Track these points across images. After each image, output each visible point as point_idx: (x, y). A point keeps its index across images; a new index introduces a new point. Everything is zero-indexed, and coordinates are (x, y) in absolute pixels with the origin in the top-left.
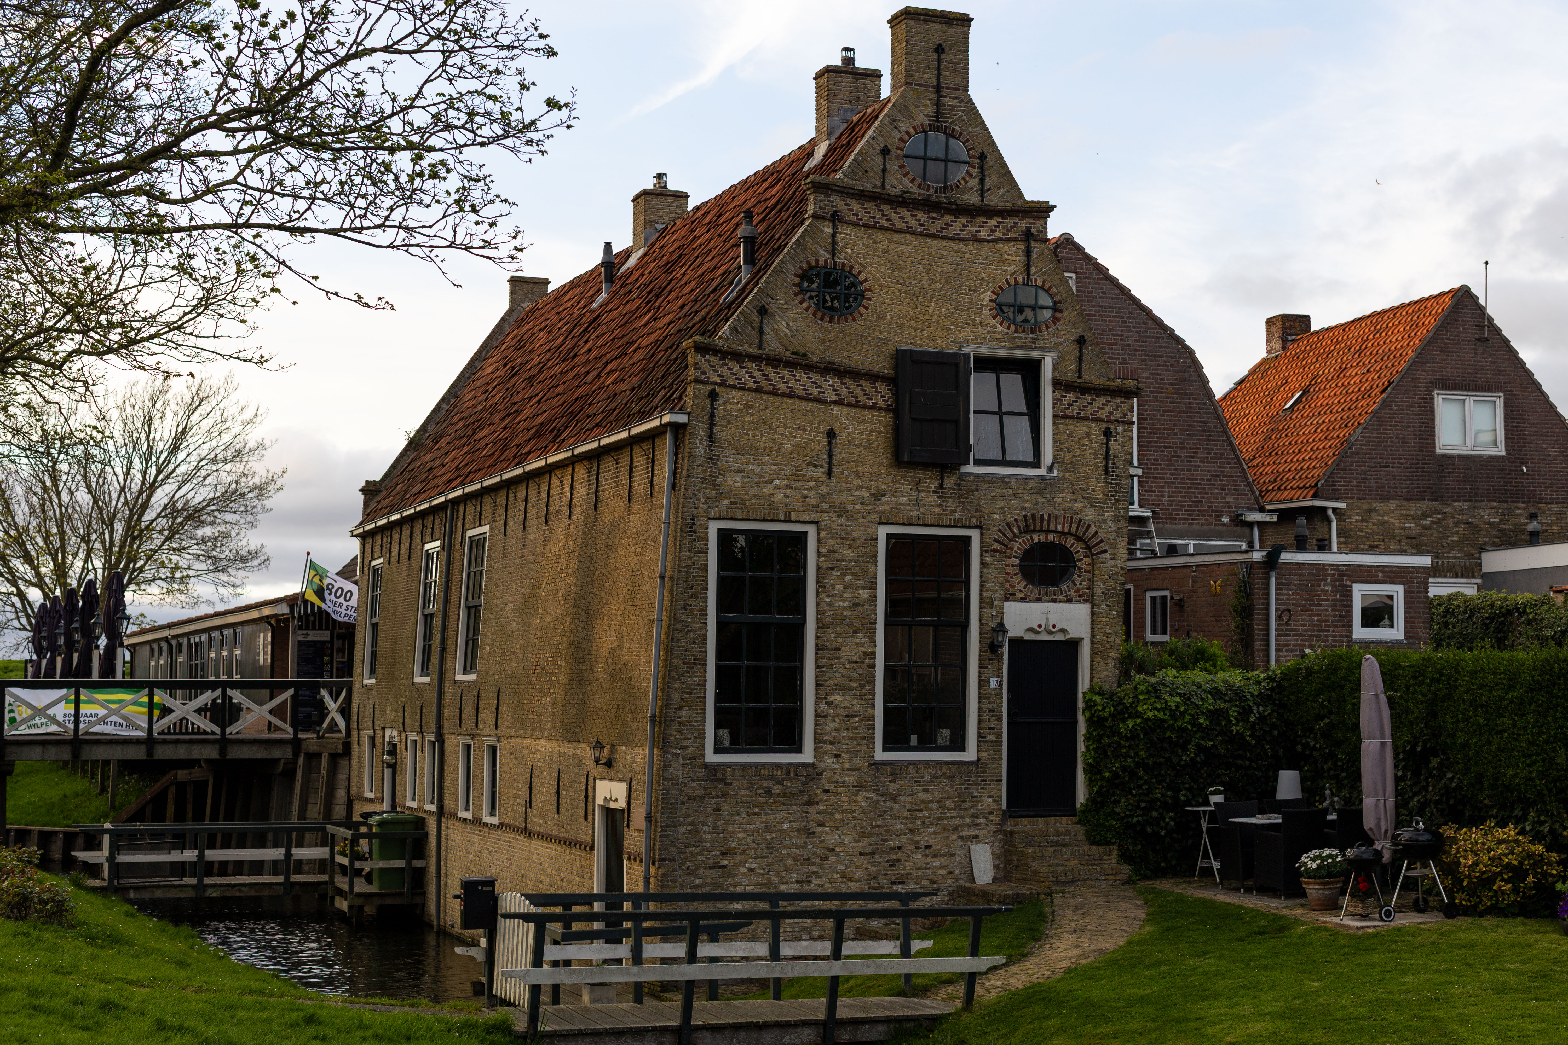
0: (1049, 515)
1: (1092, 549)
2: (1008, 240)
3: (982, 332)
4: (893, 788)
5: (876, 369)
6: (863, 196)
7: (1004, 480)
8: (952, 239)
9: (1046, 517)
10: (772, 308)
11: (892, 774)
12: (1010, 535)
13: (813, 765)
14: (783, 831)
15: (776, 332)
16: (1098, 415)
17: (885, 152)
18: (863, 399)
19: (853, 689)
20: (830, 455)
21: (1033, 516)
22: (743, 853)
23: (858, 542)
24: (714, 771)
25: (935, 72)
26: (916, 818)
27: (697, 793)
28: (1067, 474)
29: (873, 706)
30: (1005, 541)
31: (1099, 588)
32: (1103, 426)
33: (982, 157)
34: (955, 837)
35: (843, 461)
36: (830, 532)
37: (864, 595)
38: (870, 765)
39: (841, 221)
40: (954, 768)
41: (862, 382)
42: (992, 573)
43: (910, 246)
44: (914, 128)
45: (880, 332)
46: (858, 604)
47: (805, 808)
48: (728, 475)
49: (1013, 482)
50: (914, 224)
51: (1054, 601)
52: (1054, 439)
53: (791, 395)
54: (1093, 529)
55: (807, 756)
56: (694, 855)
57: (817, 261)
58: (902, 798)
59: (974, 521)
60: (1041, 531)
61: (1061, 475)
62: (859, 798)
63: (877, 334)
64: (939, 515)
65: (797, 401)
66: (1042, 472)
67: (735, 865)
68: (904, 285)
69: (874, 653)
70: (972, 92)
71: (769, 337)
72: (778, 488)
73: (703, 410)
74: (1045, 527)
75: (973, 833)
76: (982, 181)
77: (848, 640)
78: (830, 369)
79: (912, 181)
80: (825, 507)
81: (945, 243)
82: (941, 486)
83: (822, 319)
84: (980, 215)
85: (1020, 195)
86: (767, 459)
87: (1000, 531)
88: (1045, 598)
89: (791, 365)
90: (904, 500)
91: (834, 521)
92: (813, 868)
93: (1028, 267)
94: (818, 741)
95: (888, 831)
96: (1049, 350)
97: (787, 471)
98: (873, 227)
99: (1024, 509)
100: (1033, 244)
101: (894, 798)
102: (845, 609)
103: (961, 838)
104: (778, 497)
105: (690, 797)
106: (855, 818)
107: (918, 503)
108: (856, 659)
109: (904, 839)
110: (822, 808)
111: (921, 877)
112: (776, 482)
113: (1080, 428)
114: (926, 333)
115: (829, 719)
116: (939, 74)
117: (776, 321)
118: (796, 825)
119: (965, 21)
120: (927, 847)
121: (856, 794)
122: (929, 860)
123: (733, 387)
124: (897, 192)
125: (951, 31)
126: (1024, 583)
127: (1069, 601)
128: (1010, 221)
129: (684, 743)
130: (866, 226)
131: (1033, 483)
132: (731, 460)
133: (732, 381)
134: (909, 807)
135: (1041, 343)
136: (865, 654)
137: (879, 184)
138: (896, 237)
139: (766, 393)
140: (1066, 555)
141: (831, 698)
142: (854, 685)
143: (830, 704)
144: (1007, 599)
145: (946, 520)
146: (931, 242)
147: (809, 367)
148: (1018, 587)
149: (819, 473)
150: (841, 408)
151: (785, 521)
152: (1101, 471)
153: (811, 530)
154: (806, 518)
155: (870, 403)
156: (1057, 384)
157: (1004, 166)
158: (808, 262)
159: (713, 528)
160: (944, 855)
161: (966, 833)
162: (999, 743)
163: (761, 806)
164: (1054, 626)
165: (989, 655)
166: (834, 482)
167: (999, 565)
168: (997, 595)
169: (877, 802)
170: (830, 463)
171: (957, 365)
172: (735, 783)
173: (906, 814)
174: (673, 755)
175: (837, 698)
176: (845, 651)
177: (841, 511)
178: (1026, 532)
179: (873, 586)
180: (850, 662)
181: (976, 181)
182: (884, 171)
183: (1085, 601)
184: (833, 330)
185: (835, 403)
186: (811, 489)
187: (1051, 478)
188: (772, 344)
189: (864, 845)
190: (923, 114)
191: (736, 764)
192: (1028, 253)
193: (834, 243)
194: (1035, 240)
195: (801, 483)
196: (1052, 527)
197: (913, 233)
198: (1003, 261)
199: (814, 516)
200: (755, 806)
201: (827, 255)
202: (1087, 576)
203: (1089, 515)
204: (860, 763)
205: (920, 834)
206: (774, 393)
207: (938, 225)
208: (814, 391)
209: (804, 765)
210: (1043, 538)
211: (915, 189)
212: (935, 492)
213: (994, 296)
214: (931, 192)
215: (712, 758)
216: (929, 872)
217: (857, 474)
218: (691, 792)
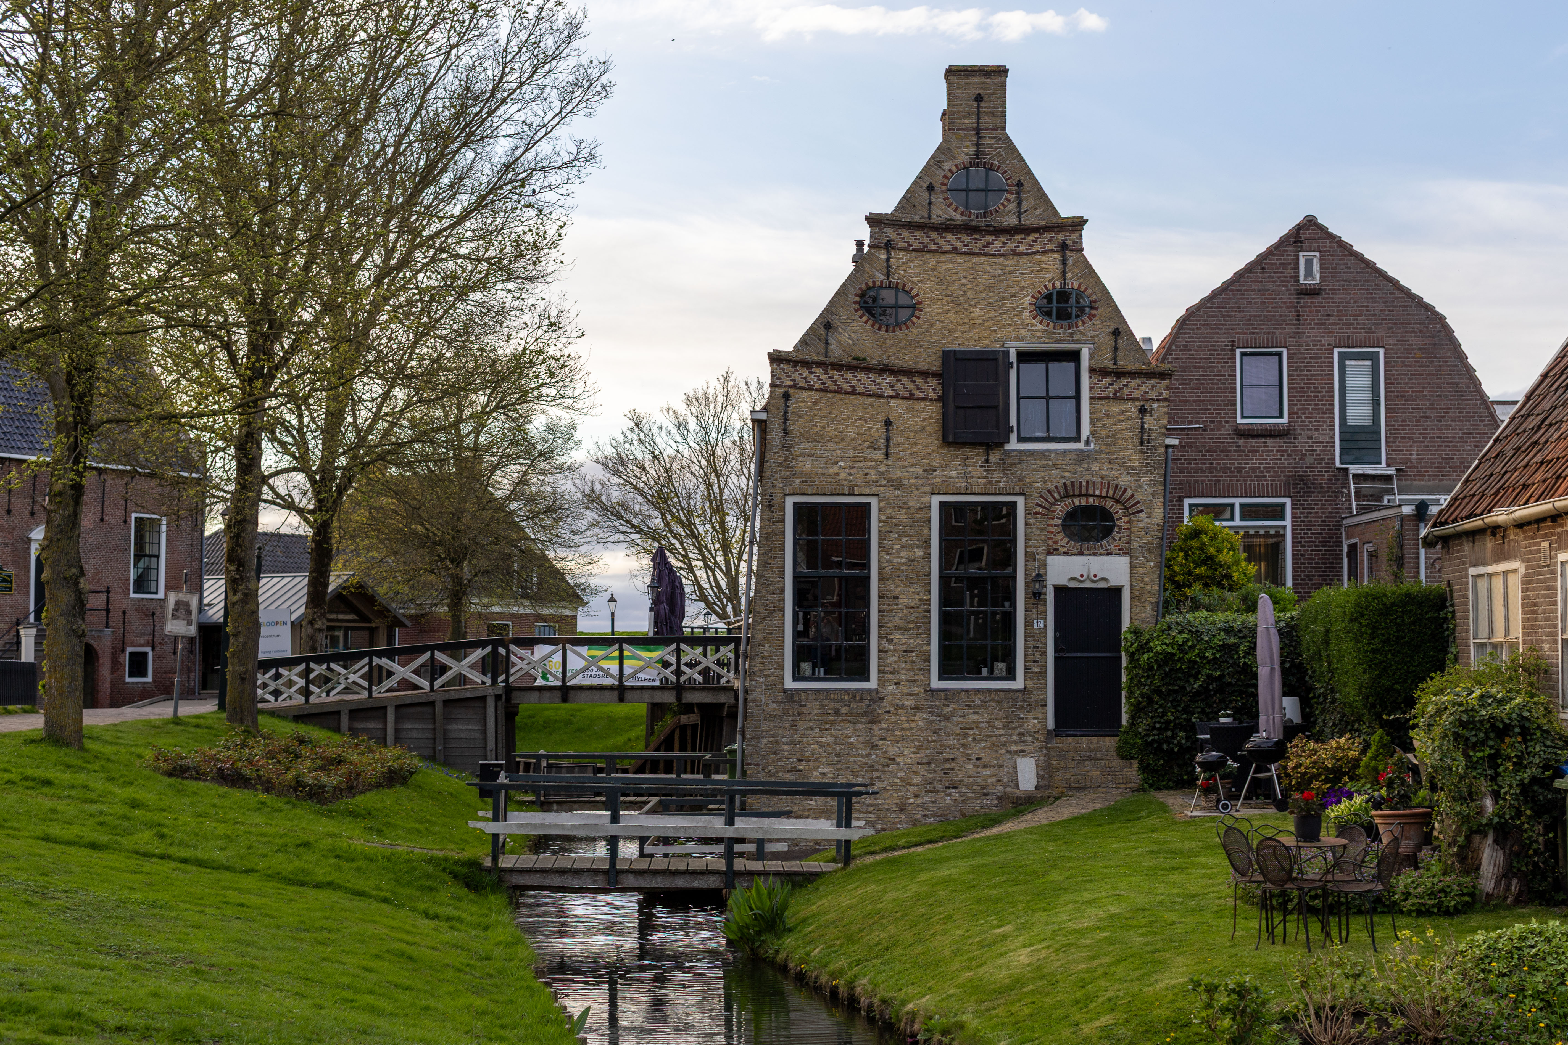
0: (1087, 482)
1: (1131, 508)
2: (1045, 252)
3: (1023, 331)
4: (946, 710)
5: (926, 367)
6: (911, 226)
7: (1045, 454)
8: (993, 255)
9: (1084, 484)
10: (836, 323)
11: (946, 699)
12: (1051, 500)
13: (877, 691)
14: (850, 743)
15: (839, 342)
16: (1133, 395)
17: (930, 188)
18: (917, 393)
19: (910, 629)
20: (888, 440)
21: (1072, 483)
22: (816, 760)
23: (912, 510)
24: (791, 695)
25: (974, 117)
26: (968, 735)
27: (777, 712)
28: (1103, 447)
29: (929, 643)
30: (1047, 505)
31: (1136, 543)
32: (1138, 404)
33: (1019, 184)
34: (1003, 751)
35: (899, 444)
36: (888, 502)
37: (919, 552)
38: (926, 691)
39: (893, 248)
40: (1002, 694)
41: (915, 379)
42: (1035, 532)
43: (955, 265)
44: (956, 166)
45: (931, 336)
46: (913, 561)
47: (869, 726)
48: (800, 459)
49: (1053, 455)
50: (959, 245)
51: (1095, 554)
52: (1090, 417)
53: (853, 393)
54: (1129, 493)
55: (872, 684)
56: (774, 761)
57: (874, 282)
58: (955, 719)
59: (1017, 489)
60: (1080, 495)
61: (1098, 447)
62: (916, 718)
63: (928, 338)
64: (985, 485)
65: (858, 397)
66: (1081, 446)
67: (809, 770)
68: (952, 296)
69: (929, 600)
70: (1009, 131)
71: (834, 347)
72: (841, 467)
73: (778, 408)
74: (1084, 492)
75: (1020, 749)
76: (1019, 204)
77: (906, 590)
78: (885, 370)
79: (955, 210)
80: (884, 482)
81: (987, 259)
82: (987, 461)
83: (879, 329)
84: (1018, 233)
85: (1056, 213)
86: (833, 445)
87: (1042, 497)
88: (1086, 552)
89: (852, 368)
90: (953, 474)
91: (892, 493)
92: (877, 774)
93: (1064, 273)
94: (881, 672)
95: (943, 745)
96: (1085, 342)
97: (850, 453)
98: (923, 251)
99: (1064, 477)
100: (1068, 253)
101: (948, 719)
102: (902, 564)
103: (1009, 752)
104: (843, 475)
105: (771, 716)
106: (913, 734)
107: (966, 476)
108: (912, 605)
109: (957, 752)
110: (884, 725)
111: (972, 784)
112: (841, 464)
113: (1115, 407)
114: (973, 334)
115: (889, 654)
116: (979, 119)
117: (840, 334)
118: (861, 739)
119: (1002, 72)
120: (977, 759)
121: (914, 715)
122: (979, 770)
123: (804, 389)
124: (942, 220)
125: (989, 81)
126: (1066, 540)
127: (1110, 554)
128: (1047, 236)
129: (766, 673)
130: (915, 250)
131: (1072, 455)
132: (802, 447)
133: (803, 384)
134: (961, 726)
135: (1077, 336)
136: (920, 600)
137: (926, 215)
138: (943, 257)
139: (831, 392)
140: (1106, 515)
141: (892, 637)
142: (912, 626)
143: (890, 641)
144: (1050, 553)
145: (991, 489)
146: (974, 259)
147: (868, 369)
148: (1061, 543)
149: (879, 455)
150: (897, 401)
151: (849, 494)
152: (1137, 443)
153: (874, 501)
154: (867, 491)
155: (922, 395)
156: (1092, 370)
157: (1040, 189)
158: (867, 284)
159: (789, 502)
160: (994, 766)
161: (1014, 748)
162: (1044, 674)
163: (831, 723)
164: (1095, 576)
165: (1033, 600)
166: (891, 461)
167: (1042, 525)
168: (1040, 550)
169: (933, 722)
170: (887, 446)
171: (996, 360)
172: (809, 705)
173: (958, 731)
174: (757, 682)
175: (897, 637)
176: (903, 599)
177: (898, 485)
178: (1068, 496)
179: (927, 544)
180: (907, 608)
181: (1014, 204)
182: (930, 204)
183: (1125, 554)
184: (890, 337)
185: (891, 397)
186: (871, 467)
187: (1088, 451)
188: (836, 352)
189: (921, 756)
190: (964, 155)
191: (811, 690)
192: (1064, 262)
193: (889, 266)
194: (1072, 250)
195: (862, 464)
196: (1091, 492)
197: (957, 253)
198: (1041, 270)
199: (874, 490)
200: (826, 723)
201: (882, 277)
202: (1126, 533)
203: (1125, 480)
204: (916, 689)
205: (972, 748)
206: (838, 392)
207: (980, 245)
208: (873, 388)
209: (869, 691)
210: (1083, 501)
211: (958, 216)
212: (981, 466)
213: (1034, 300)
214: (973, 217)
215: (790, 684)
216: (979, 780)
217: (911, 454)
218: (772, 712)
